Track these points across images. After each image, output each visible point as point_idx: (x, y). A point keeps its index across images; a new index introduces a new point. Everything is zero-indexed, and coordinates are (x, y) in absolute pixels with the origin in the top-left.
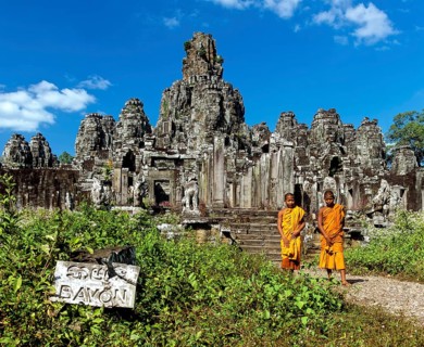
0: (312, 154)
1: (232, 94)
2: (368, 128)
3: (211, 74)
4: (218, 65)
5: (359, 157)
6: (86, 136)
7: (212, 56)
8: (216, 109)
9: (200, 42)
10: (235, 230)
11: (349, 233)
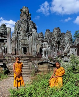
0: (53, 40)
1: (33, 24)
2: (68, 33)
3: (28, 18)
4: (29, 16)
5: (66, 41)
7: (28, 13)
8: (26, 27)
9: (24, 9)
10: (9, 64)
11: (52, 65)
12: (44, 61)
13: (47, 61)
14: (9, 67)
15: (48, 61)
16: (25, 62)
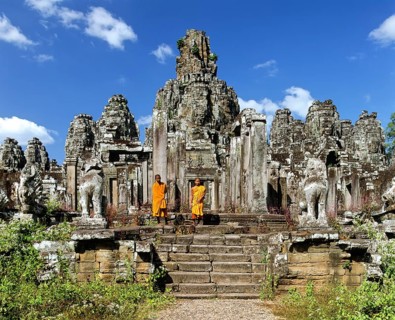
0: (307, 150)
1: (227, 91)
2: (366, 122)
3: (205, 72)
4: (212, 63)
5: (357, 152)
6: (75, 138)
7: (205, 53)
8: (203, 103)
9: (193, 39)
10: (168, 247)
11: (348, 251)
12: (316, 236)
13: (326, 236)
14: (169, 260)
15: (332, 236)
16: (231, 240)
